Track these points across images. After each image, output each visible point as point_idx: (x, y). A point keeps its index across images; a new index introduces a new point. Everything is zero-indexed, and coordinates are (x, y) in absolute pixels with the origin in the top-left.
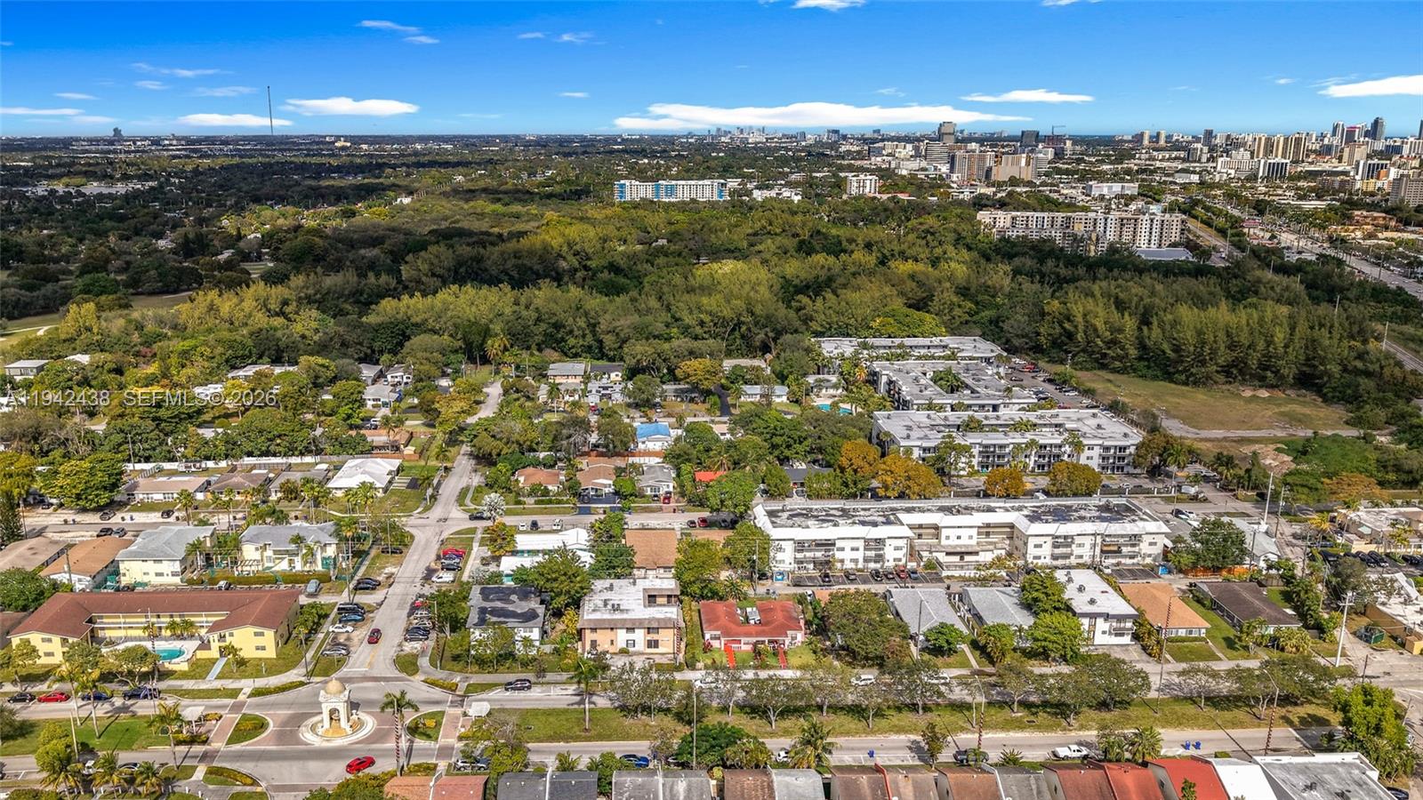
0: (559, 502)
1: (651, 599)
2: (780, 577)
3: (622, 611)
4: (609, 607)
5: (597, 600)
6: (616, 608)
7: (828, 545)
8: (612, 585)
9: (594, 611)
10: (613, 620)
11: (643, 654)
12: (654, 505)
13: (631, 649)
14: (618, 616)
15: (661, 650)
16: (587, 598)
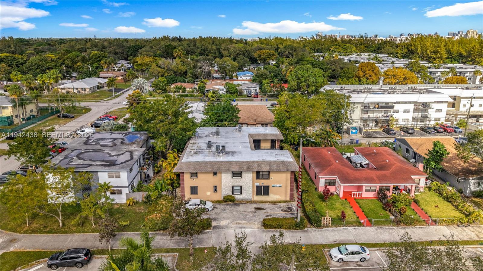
0: (192, 96)
1: (257, 144)
2: (354, 131)
3: (227, 153)
4: (214, 149)
5: (202, 143)
6: (221, 150)
7: (388, 107)
8: (218, 130)
9: (196, 153)
10: (216, 163)
11: (251, 202)
12: (248, 98)
13: (238, 197)
14: (222, 158)
15: (272, 197)
16: (191, 141)
